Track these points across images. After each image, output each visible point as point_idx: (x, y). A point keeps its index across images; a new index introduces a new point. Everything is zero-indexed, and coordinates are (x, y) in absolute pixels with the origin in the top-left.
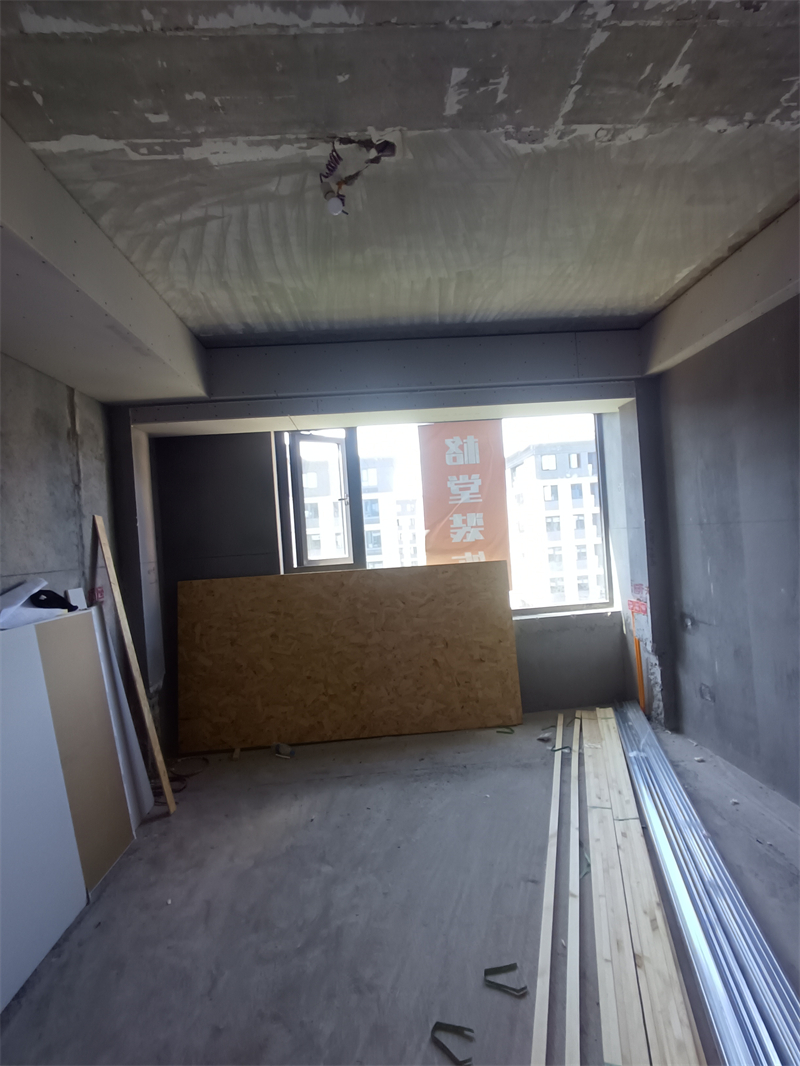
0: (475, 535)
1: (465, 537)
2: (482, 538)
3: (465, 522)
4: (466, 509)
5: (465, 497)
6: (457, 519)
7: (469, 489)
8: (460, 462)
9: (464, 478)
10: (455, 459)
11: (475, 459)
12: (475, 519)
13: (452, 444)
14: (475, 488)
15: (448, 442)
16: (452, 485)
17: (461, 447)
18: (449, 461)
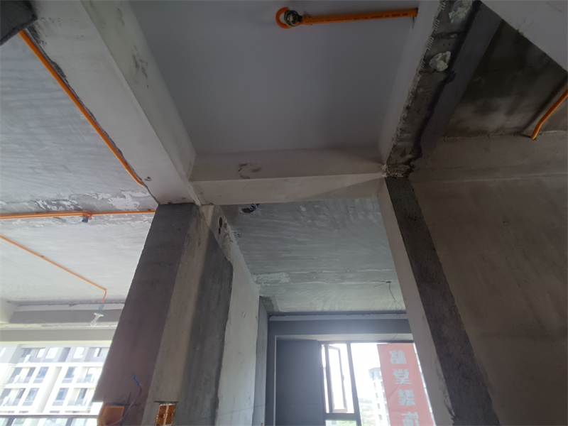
0: (411, 403)
1: (406, 403)
2: (414, 404)
3: (405, 394)
4: (405, 387)
5: (403, 381)
6: (401, 392)
7: (403, 377)
8: (398, 362)
9: (400, 371)
10: (395, 361)
11: (404, 362)
12: (409, 393)
13: (393, 353)
14: (407, 376)
15: (391, 352)
16: (396, 373)
17: (397, 355)
18: (392, 362)
